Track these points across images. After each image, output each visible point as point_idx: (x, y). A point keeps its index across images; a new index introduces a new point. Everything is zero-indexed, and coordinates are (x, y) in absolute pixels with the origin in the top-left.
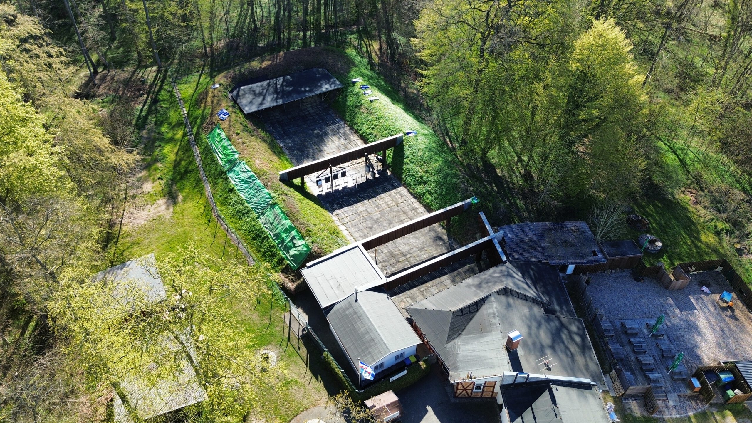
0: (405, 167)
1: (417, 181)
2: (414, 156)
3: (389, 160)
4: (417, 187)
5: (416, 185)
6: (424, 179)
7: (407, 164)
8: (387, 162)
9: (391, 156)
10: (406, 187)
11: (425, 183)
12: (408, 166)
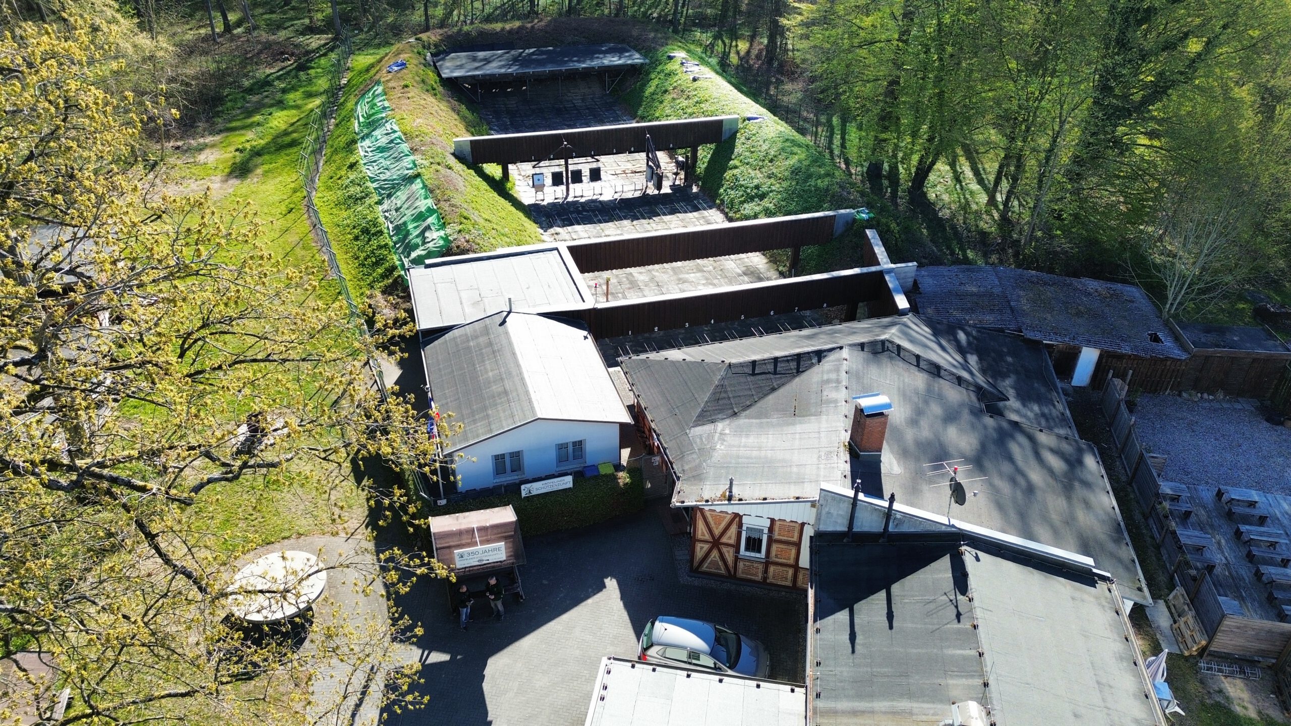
0: (728, 175)
1: (748, 194)
2: (752, 152)
3: (702, 166)
4: (746, 205)
5: (742, 203)
6: (764, 189)
7: (736, 167)
8: (695, 172)
9: (706, 160)
10: (722, 211)
11: (762, 197)
12: (735, 171)
